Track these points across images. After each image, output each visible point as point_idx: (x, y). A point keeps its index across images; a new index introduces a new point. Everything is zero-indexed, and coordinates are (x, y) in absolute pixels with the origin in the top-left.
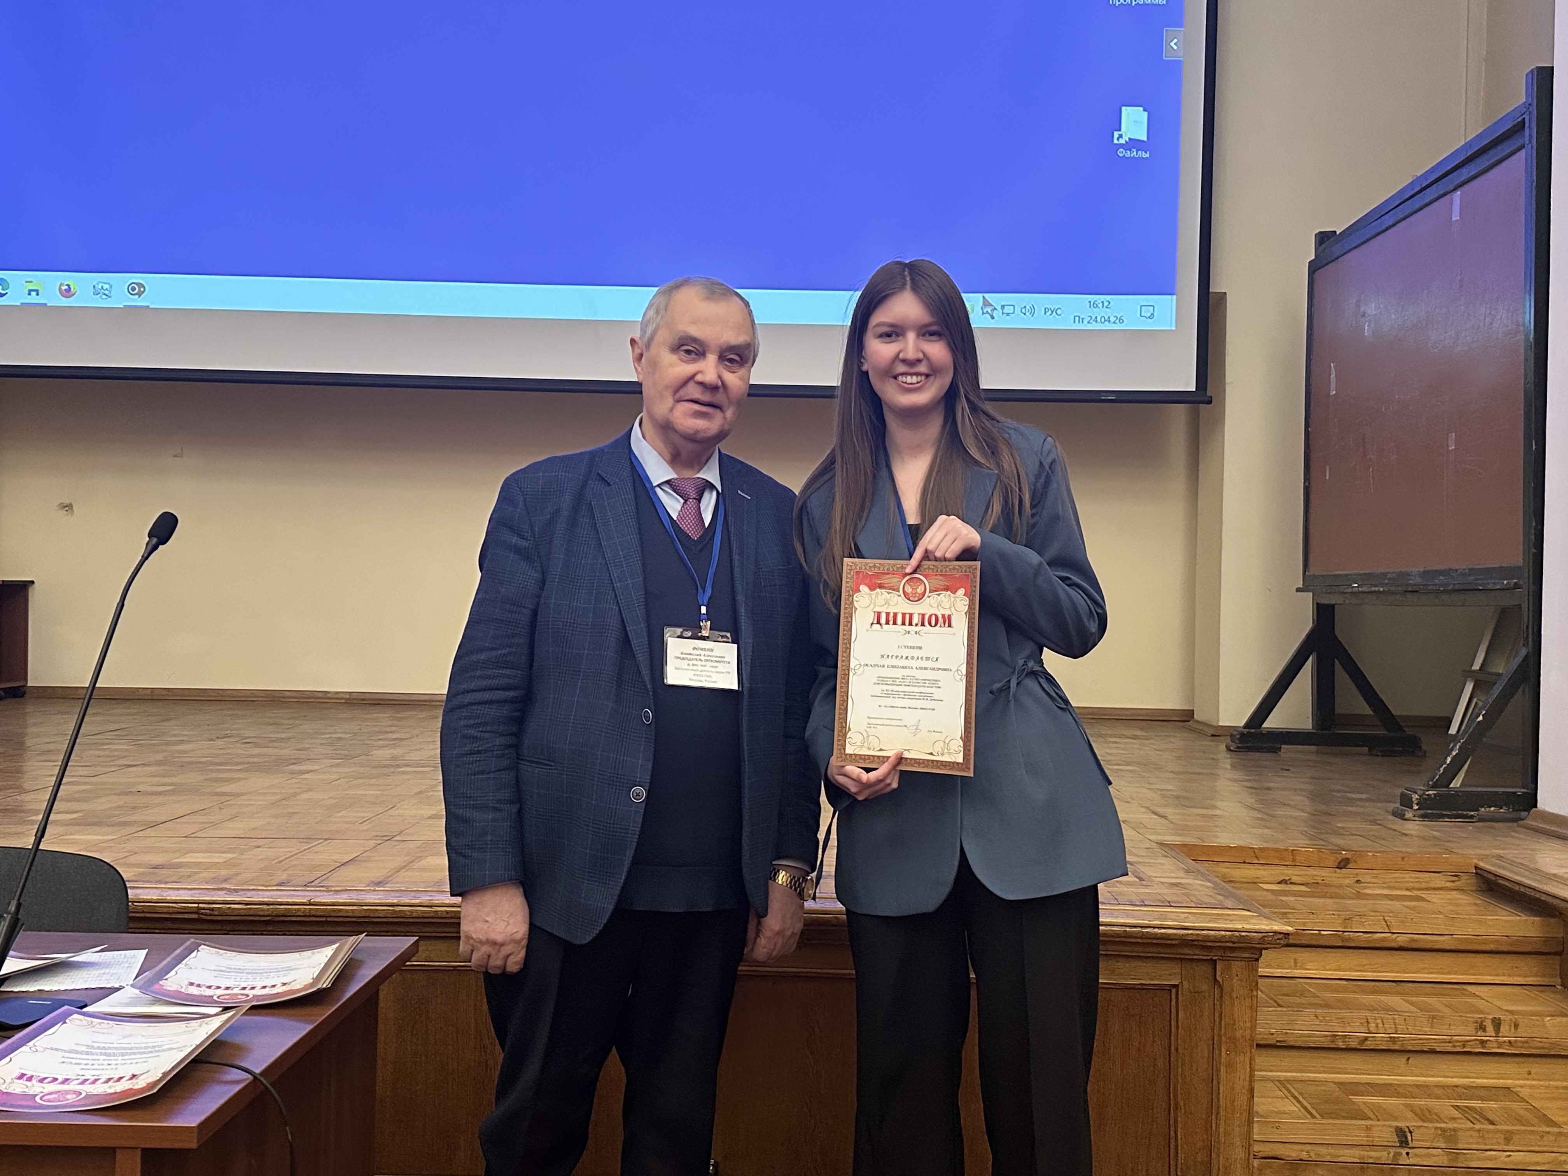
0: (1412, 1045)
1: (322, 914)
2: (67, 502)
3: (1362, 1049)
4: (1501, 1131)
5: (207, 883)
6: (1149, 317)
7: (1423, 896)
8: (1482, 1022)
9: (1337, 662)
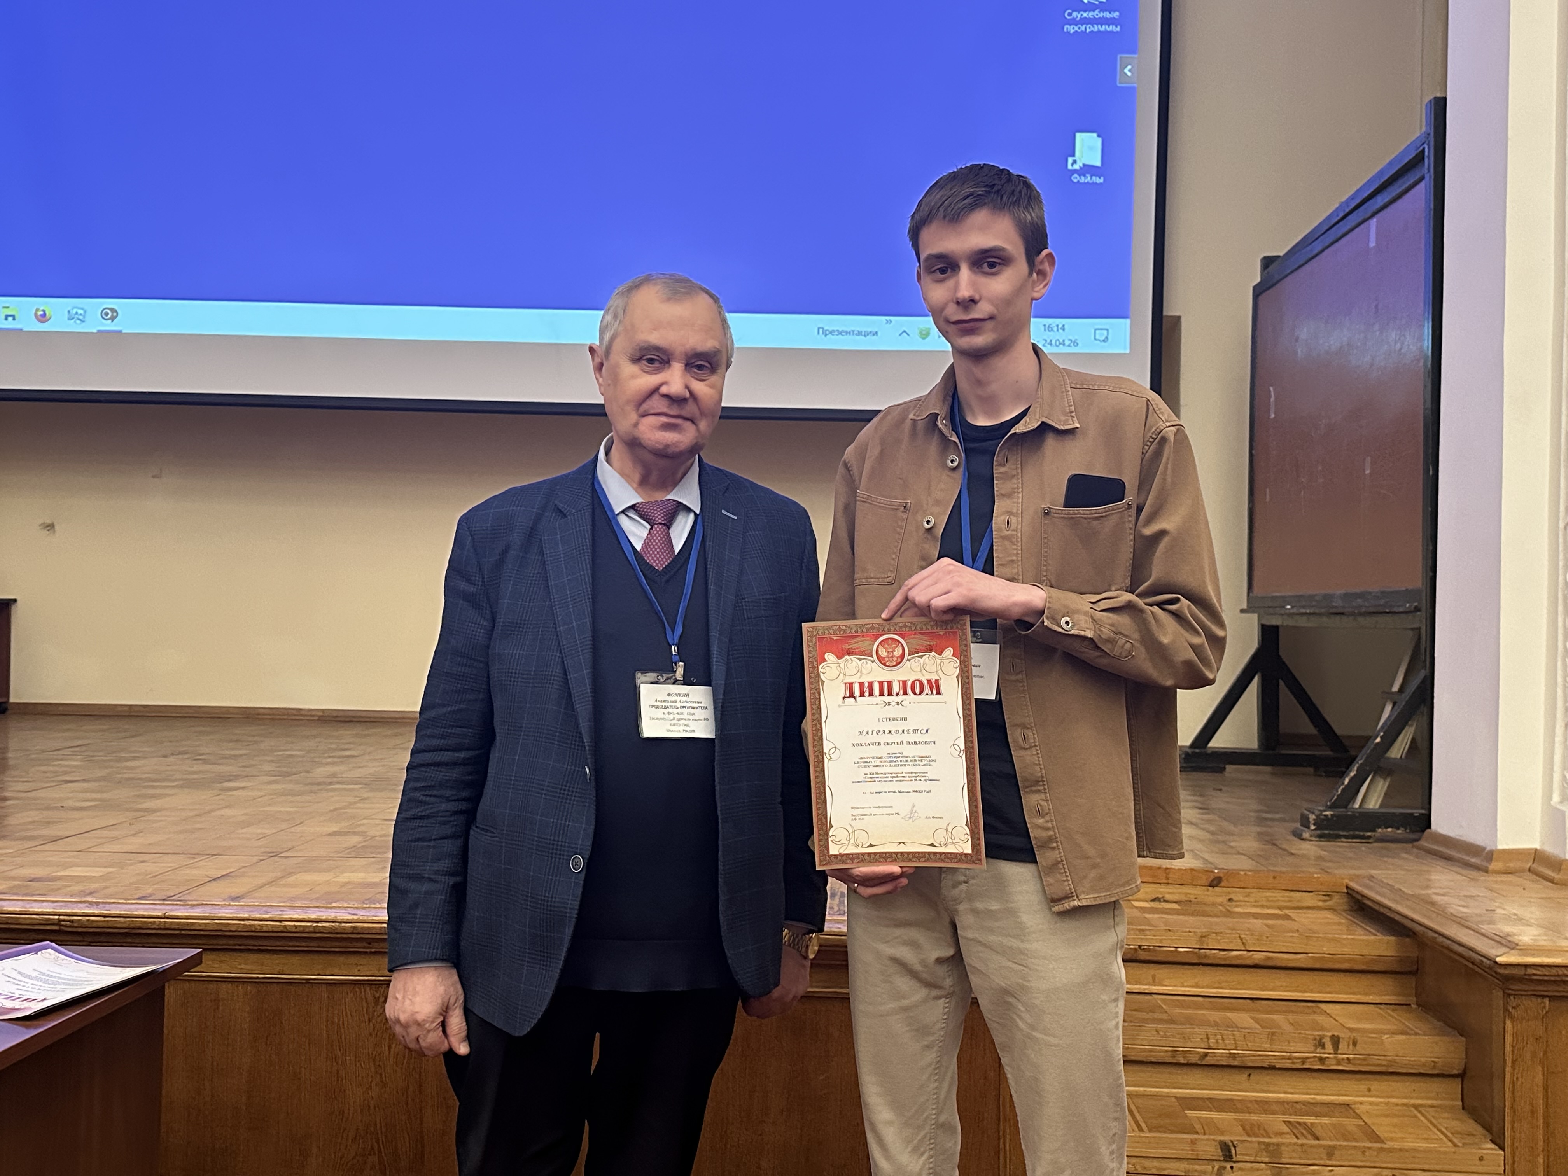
0: (1251, 1061)
1: (177, 927)
2: (48, 522)
3: (1204, 1065)
4: (1324, 1146)
5: (71, 896)
6: (1104, 341)
7: (1290, 914)
8: (1321, 1040)
9: (1281, 683)
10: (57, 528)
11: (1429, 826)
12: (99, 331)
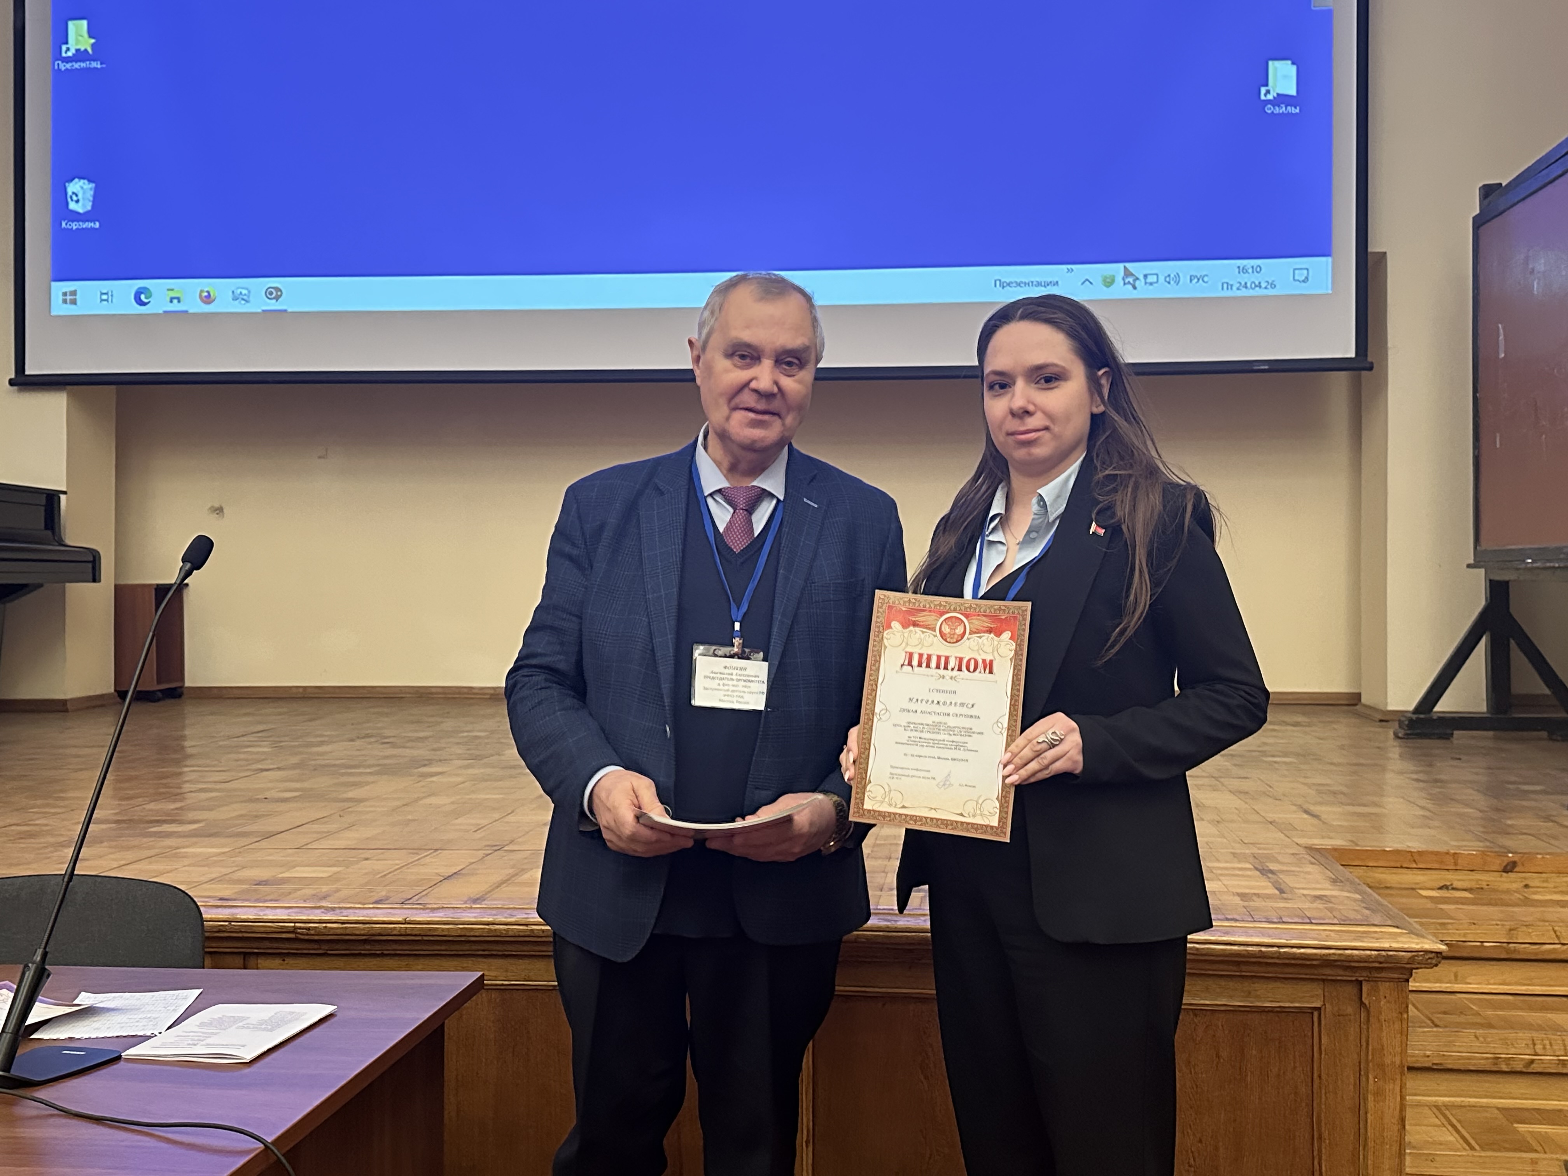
2: (217, 505)
6: (1303, 281)
9: (1512, 642)
10: (225, 511)
12: (264, 311)
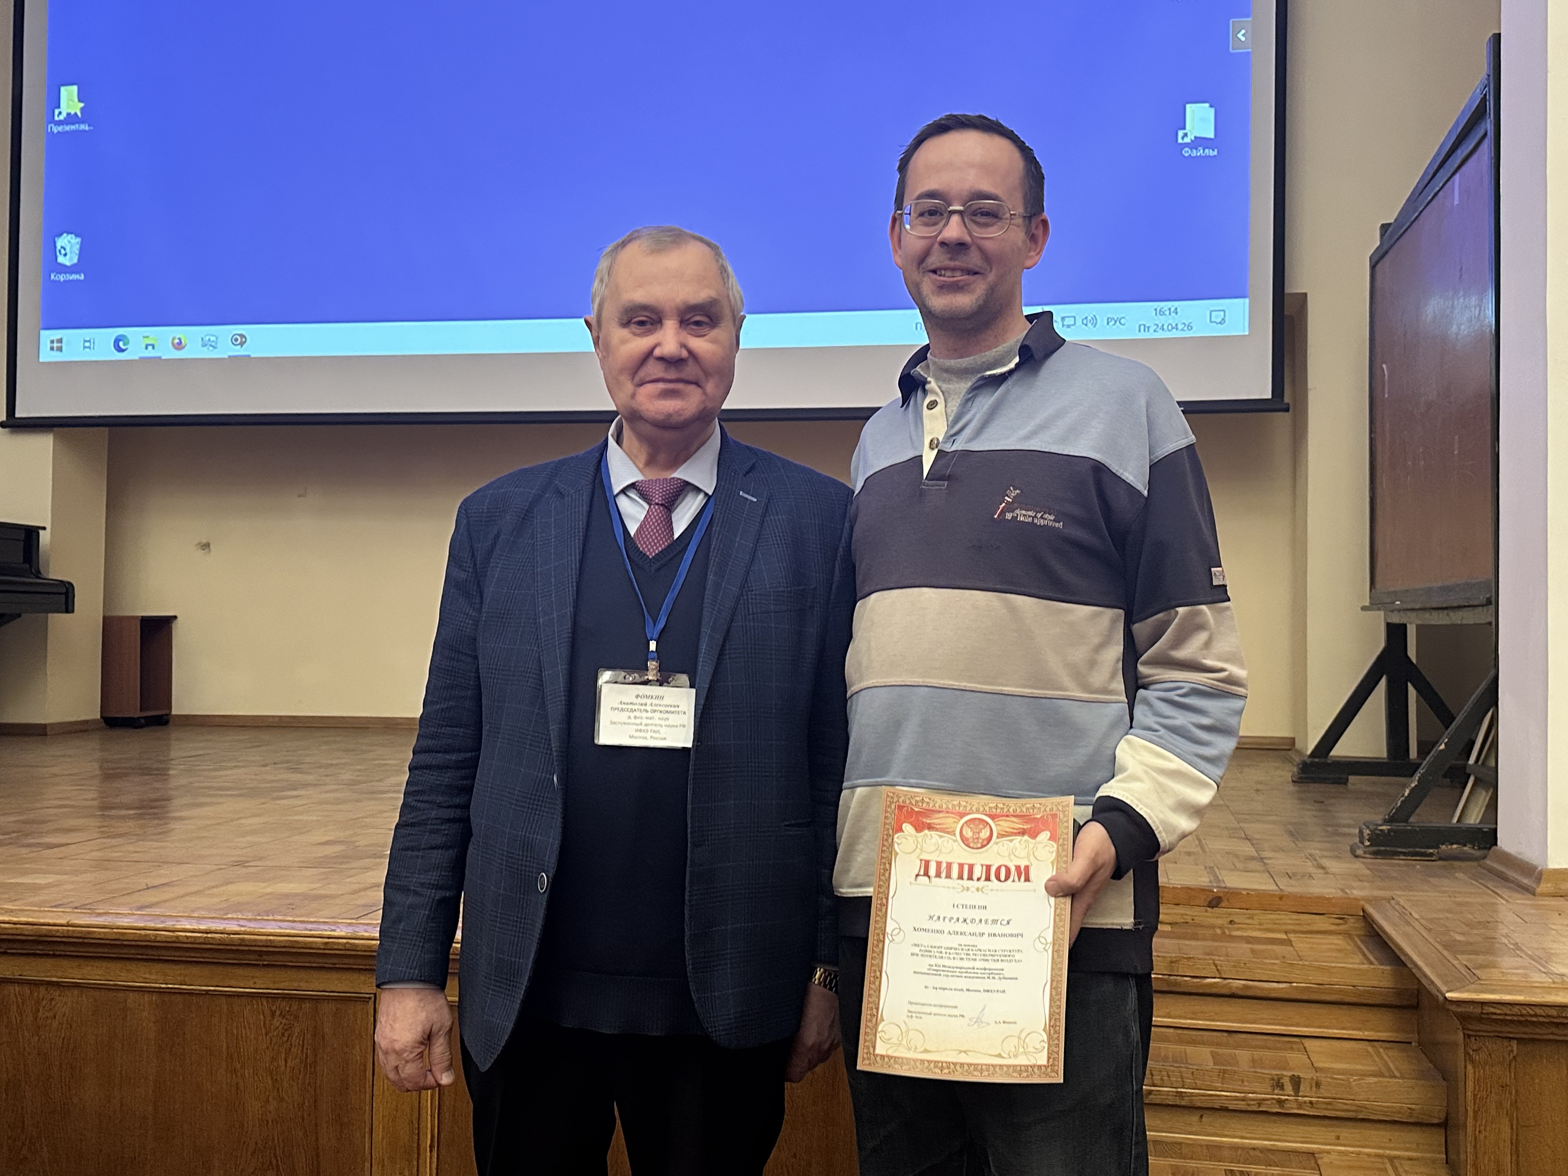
2: (205, 541)
6: (1220, 323)
7: (1292, 939)
8: (1279, 1079)
9: (1409, 684)
10: (212, 547)
11: (1496, 844)
12: (230, 357)
